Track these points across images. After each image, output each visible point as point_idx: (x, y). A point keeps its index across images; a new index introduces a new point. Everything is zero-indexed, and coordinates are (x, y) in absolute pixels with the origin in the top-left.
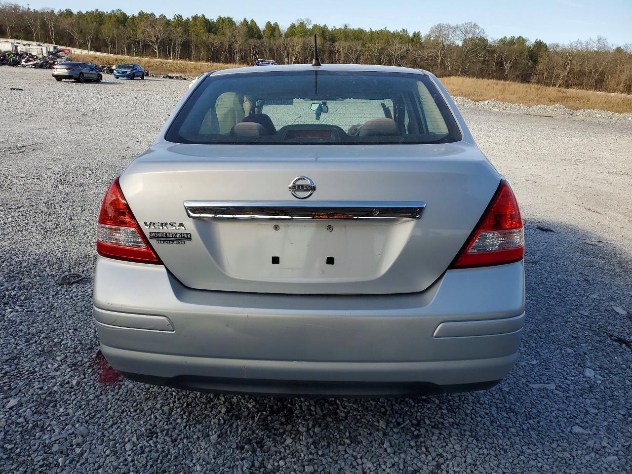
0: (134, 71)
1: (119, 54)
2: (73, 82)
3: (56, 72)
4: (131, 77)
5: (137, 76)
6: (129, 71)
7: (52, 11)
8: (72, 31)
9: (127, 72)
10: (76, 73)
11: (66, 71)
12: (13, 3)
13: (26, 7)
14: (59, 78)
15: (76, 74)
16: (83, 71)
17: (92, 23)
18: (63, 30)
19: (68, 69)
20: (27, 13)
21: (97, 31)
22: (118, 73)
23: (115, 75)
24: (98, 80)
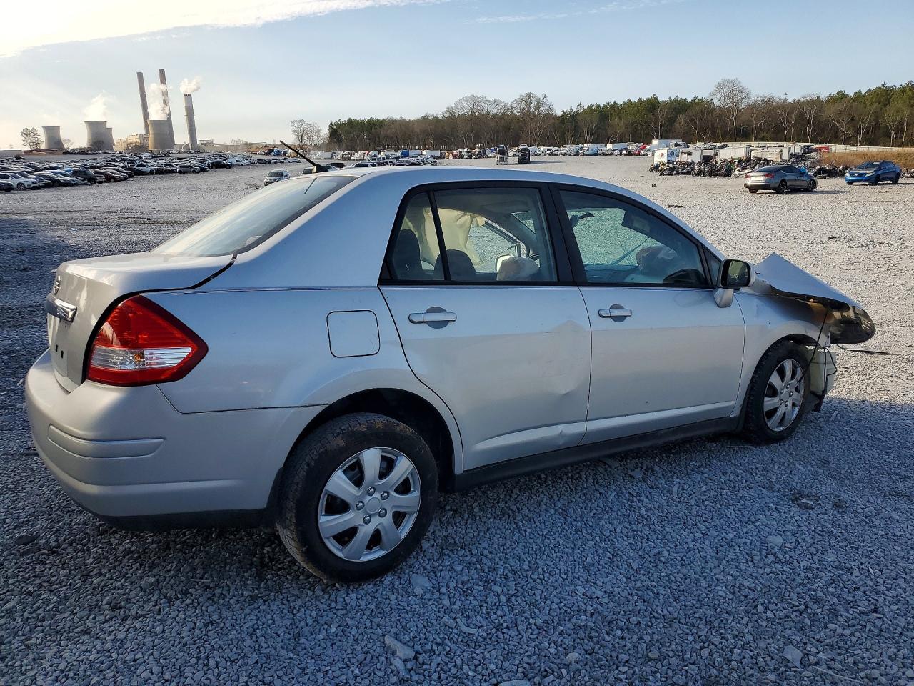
0: (880, 172)
1: (906, 145)
2: (772, 193)
3: (750, 182)
4: (874, 181)
5: (886, 179)
6: (870, 173)
7: (819, 97)
8: (839, 122)
9: (866, 174)
10: (776, 181)
11: (762, 178)
12: (767, 95)
13: (783, 98)
14: (753, 189)
15: (776, 183)
16: (787, 178)
17: (872, 104)
18: (827, 121)
19: (765, 176)
20: (784, 106)
21: (877, 115)
22: (852, 176)
23: (846, 179)
24: (810, 188)
